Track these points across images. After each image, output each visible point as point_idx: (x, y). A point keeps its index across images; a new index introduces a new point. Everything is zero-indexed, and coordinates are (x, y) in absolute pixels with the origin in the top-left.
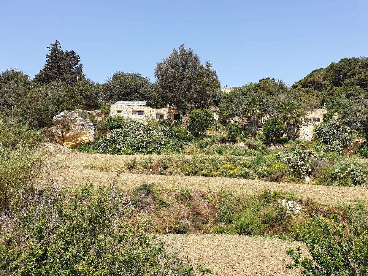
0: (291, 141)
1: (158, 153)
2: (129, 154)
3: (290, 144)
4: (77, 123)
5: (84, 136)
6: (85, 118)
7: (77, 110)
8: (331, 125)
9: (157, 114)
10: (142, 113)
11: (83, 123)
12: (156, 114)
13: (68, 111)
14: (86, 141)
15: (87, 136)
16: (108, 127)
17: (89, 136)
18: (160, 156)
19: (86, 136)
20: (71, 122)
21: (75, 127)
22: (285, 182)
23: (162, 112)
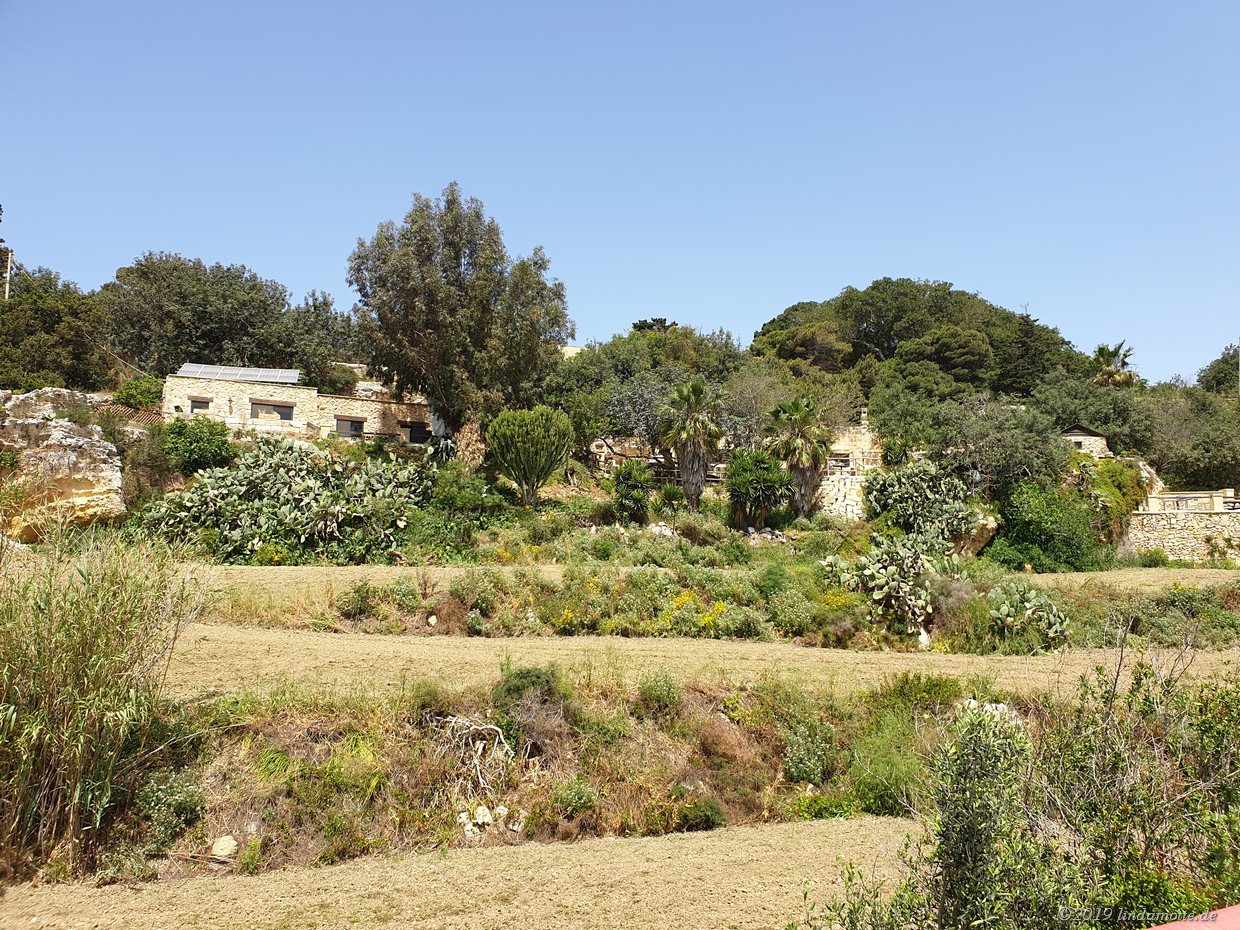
0: (802, 520)
1: (392, 560)
2: (279, 564)
3: (803, 530)
4: (50, 442)
5: (82, 491)
6: (84, 424)
7: (48, 389)
8: (917, 475)
9: (339, 419)
10: (287, 410)
11: (80, 443)
12: (336, 417)
13: (10, 391)
14: (90, 511)
15: (94, 491)
16: (174, 459)
17: (101, 494)
18: (397, 571)
19: (91, 494)
20: (26, 436)
21: (43, 455)
22: (866, 647)
23: (358, 411)
